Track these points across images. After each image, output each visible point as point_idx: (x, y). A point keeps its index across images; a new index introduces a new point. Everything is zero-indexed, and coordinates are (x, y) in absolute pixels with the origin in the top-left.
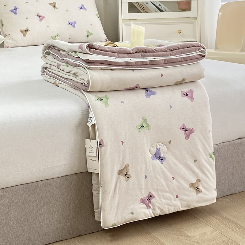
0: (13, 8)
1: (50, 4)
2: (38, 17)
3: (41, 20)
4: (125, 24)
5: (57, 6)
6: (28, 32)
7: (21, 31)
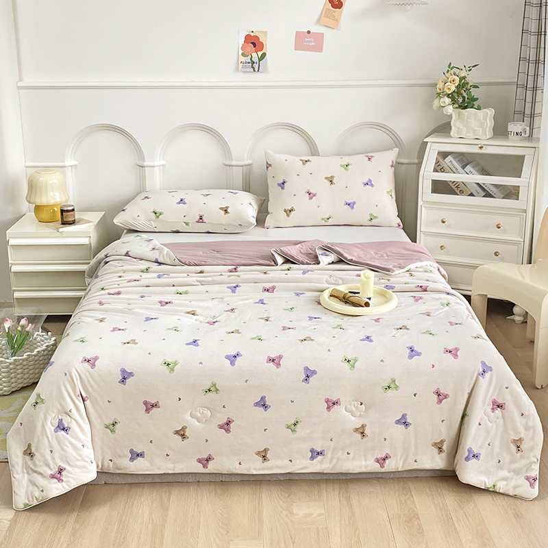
0: (282, 182)
1: (326, 178)
2: (307, 195)
3: (311, 198)
4: (425, 207)
5: (334, 181)
6: (292, 212)
7: (285, 211)
